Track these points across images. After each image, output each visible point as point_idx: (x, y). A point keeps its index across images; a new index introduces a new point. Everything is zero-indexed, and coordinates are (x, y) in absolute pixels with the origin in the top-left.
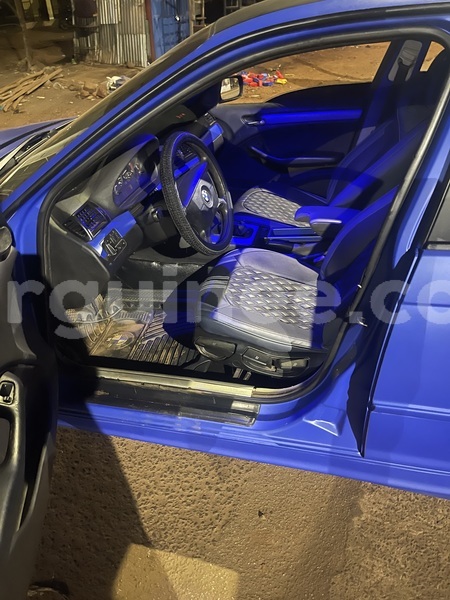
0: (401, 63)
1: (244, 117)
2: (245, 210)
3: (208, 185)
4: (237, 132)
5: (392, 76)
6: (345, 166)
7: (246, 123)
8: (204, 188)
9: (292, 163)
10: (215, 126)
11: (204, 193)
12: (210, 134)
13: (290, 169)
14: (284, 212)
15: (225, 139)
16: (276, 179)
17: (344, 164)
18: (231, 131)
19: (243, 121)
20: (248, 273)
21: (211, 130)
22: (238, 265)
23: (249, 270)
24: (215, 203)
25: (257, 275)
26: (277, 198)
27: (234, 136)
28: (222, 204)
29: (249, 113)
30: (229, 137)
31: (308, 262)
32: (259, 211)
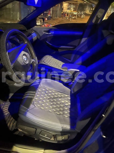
0: (97, 17)
1: (44, 31)
2: (43, 63)
3: (27, 54)
4: (42, 36)
5: (94, 21)
6: (77, 50)
7: (45, 33)
8: (24, 55)
9: (60, 48)
10: (34, 33)
11: (24, 57)
12: (32, 35)
13: (59, 50)
14: (57, 64)
15: (37, 38)
16: (54, 53)
17: (77, 49)
18: (40, 36)
19: (44, 33)
20: (44, 90)
21: (32, 34)
22: (40, 86)
23: (44, 88)
24: (30, 61)
25: (47, 90)
26: (55, 59)
27: (40, 37)
28: (33, 62)
29: (46, 30)
30: (39, 38)
31: (66, 85)
32: (48, 64)
